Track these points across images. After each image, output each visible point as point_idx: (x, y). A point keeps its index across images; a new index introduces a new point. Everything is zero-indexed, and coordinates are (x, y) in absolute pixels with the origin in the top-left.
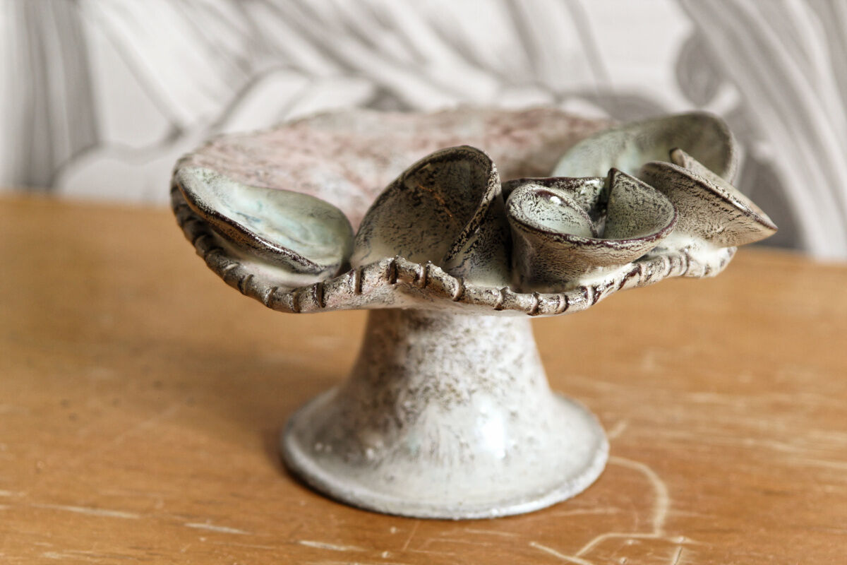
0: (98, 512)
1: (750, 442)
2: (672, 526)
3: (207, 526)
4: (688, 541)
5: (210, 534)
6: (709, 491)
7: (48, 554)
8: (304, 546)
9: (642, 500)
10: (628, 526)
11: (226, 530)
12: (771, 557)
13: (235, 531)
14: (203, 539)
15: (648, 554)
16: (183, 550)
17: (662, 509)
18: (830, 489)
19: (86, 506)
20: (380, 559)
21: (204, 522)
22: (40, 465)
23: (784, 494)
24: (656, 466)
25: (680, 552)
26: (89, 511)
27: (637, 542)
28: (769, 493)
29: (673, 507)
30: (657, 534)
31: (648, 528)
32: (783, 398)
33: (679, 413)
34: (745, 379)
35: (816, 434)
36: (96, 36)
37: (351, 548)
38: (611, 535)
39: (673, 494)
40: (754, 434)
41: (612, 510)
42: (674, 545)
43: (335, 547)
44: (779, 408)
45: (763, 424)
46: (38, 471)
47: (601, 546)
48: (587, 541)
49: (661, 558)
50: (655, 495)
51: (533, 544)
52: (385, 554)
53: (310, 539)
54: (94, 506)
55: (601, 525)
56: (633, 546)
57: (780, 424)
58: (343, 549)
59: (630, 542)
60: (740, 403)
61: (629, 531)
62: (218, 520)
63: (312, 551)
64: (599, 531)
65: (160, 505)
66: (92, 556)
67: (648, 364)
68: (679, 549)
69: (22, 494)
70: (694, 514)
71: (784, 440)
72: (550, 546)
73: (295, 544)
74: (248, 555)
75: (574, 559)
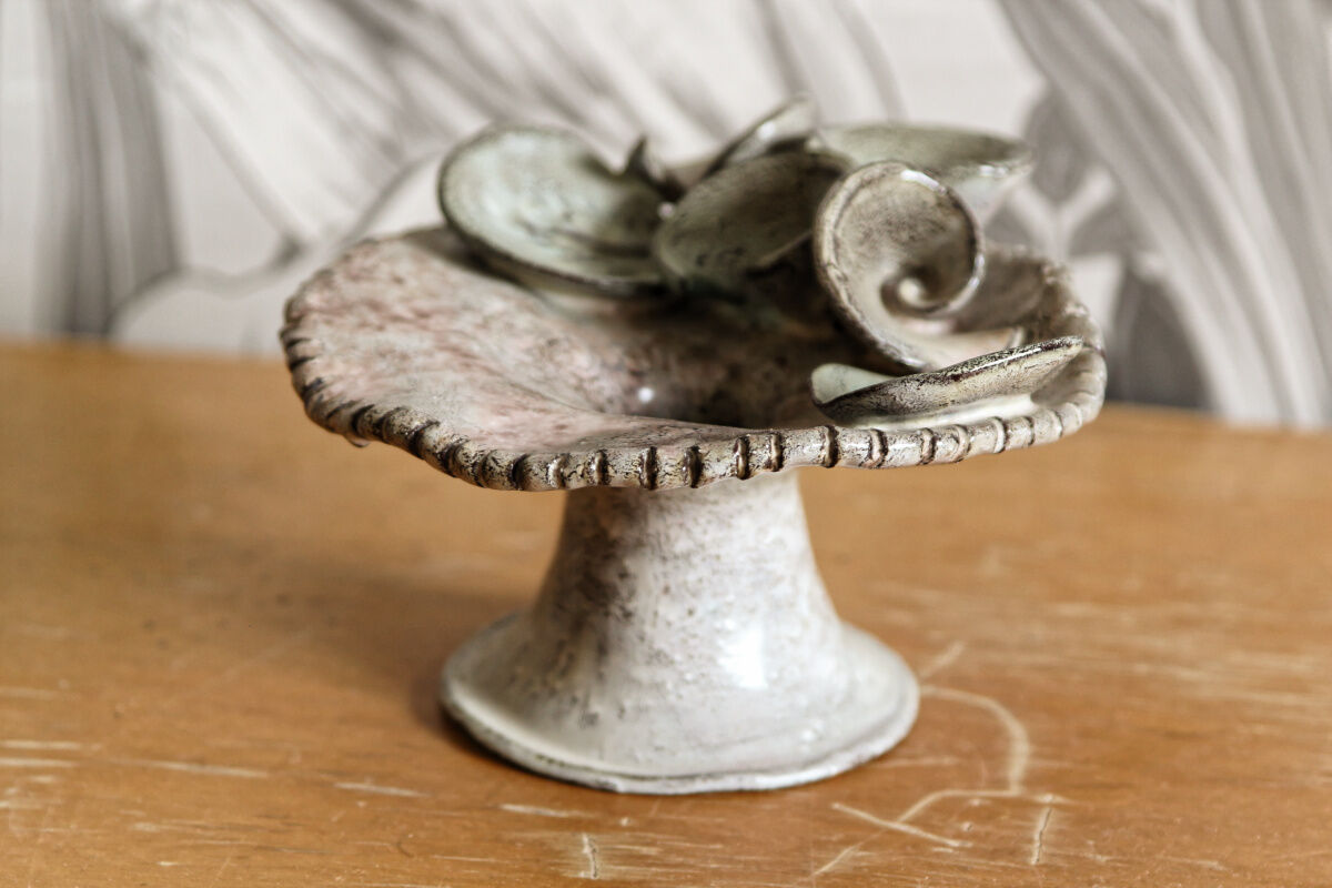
0: (208, 770)
1: (1142, 669)
2: (1034, 780)
3: (366, 786)
4: (1059, 799)
5: (372, 798)
6: (1086, 734)
7: (140, 826)
8: (507, 812)
9: (990, 745)
10: (972, 782)
11: (393, 791)
12: (1179, 820)
13: (407, 793)
14: (361, 804)
15: (1004, 818)
16: (335, 819)
17: (1020, 757)
18: (1260, 729)
19: (190, 761)
20: (618, 828)
21: (361, 780)
22: (120, 708)
23: (1192, 737)
24: (1009, 701)
25: (1048, 815)
26: (195, 769)
27: (988, 802)
28: (1173, 735)
29: (1035, 755)
30: (1014, 791)
31: (1001, 783)
32: (1188, 609)
33: (1039, 631)
34: (1133, 584)
35: (1238, 657)
36: (173, 108)
37: (576, 813)
38: (949, 793)
39: (1034, 739)
40: (1148, 657)
41: (947, 761)
42: (1039, 806)
43: (552, 813)
44: (1182, 623)
45: (1160, 643)
46: (117, 716)
47: (936, 808)
48: (914, 801)
49: (1020, 823)
50: (1008, 740)
51: (837, 806)
52: (624, 822)
53: (515, 802)
54: (202, 761)
55: (932, 780)
56: (980, 808)
57: (1186, 643)
58: (564, 814)
59: (976, 802)
60: (1127, 617)
61: (972, 787)
62: (381, 779)
63: (519, 818)
64: (930, 788)
65: (296, 760)
66: (204, 828)
67: (991, 566)
68: (1046, 811)
69: (96, 747)
70: (1066, 765)
71: (1191, 665)
72: (862, 809)
73: (496, 809)
74: (427, 824)
75: (897, 825)
